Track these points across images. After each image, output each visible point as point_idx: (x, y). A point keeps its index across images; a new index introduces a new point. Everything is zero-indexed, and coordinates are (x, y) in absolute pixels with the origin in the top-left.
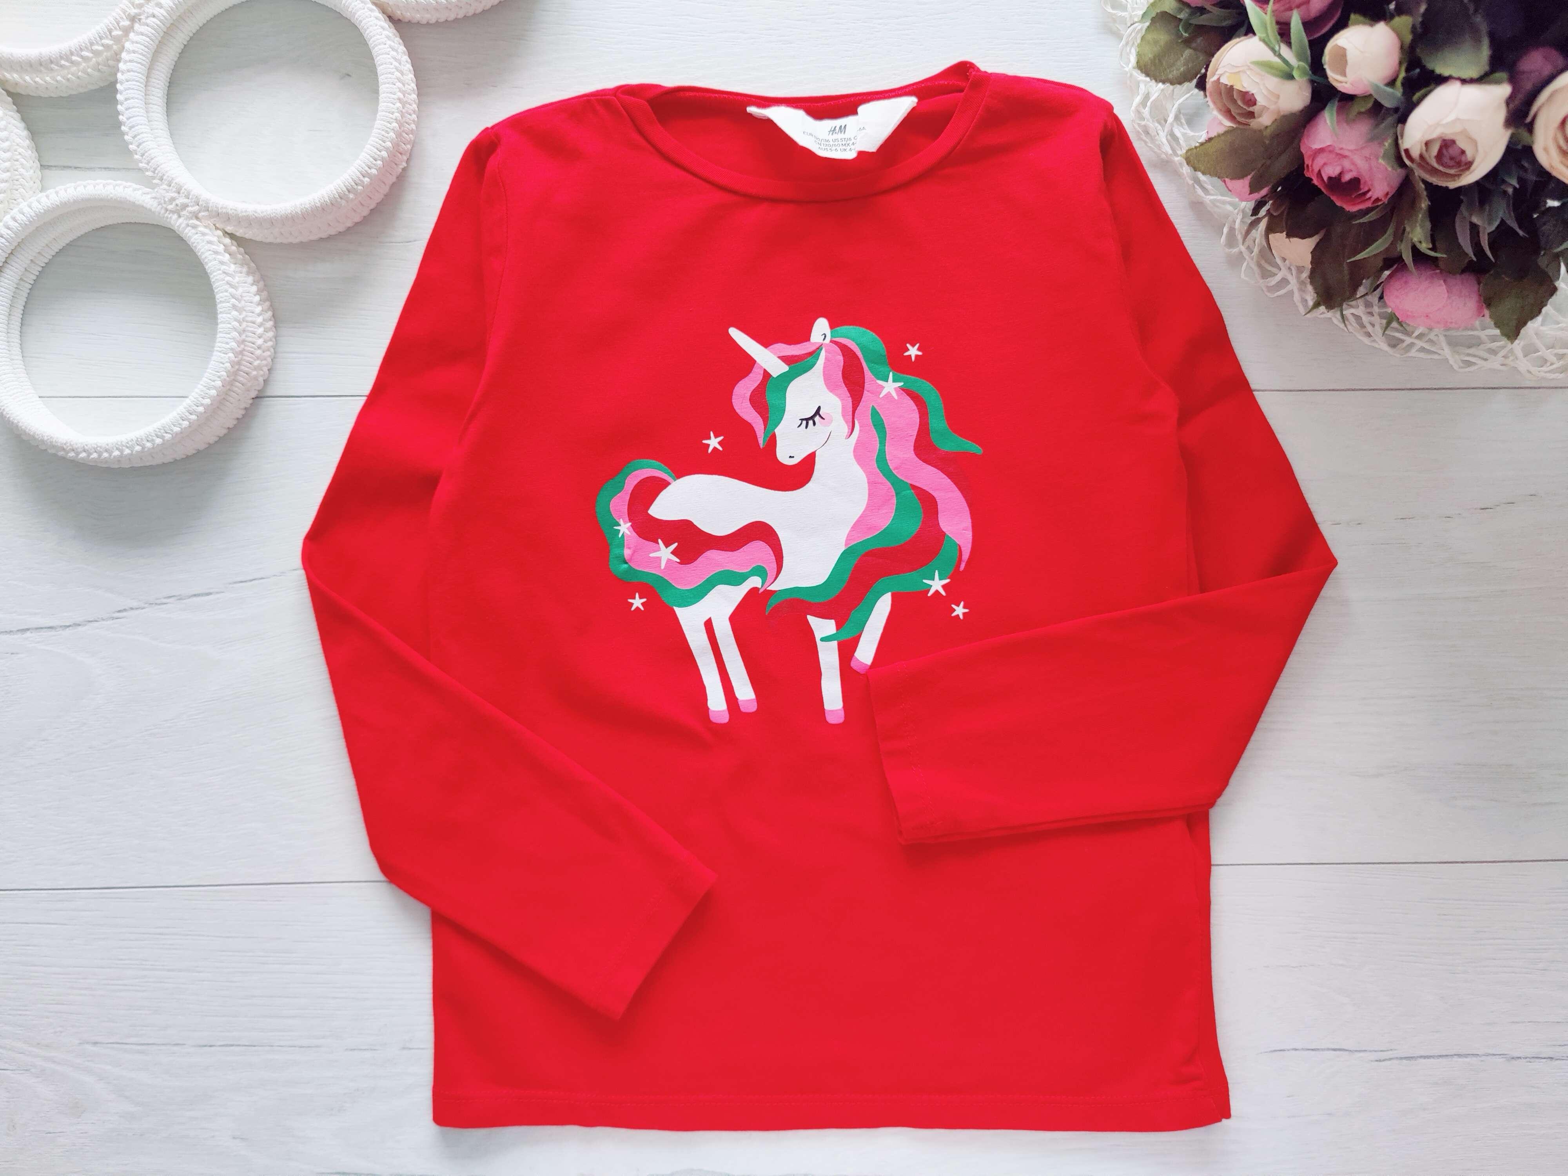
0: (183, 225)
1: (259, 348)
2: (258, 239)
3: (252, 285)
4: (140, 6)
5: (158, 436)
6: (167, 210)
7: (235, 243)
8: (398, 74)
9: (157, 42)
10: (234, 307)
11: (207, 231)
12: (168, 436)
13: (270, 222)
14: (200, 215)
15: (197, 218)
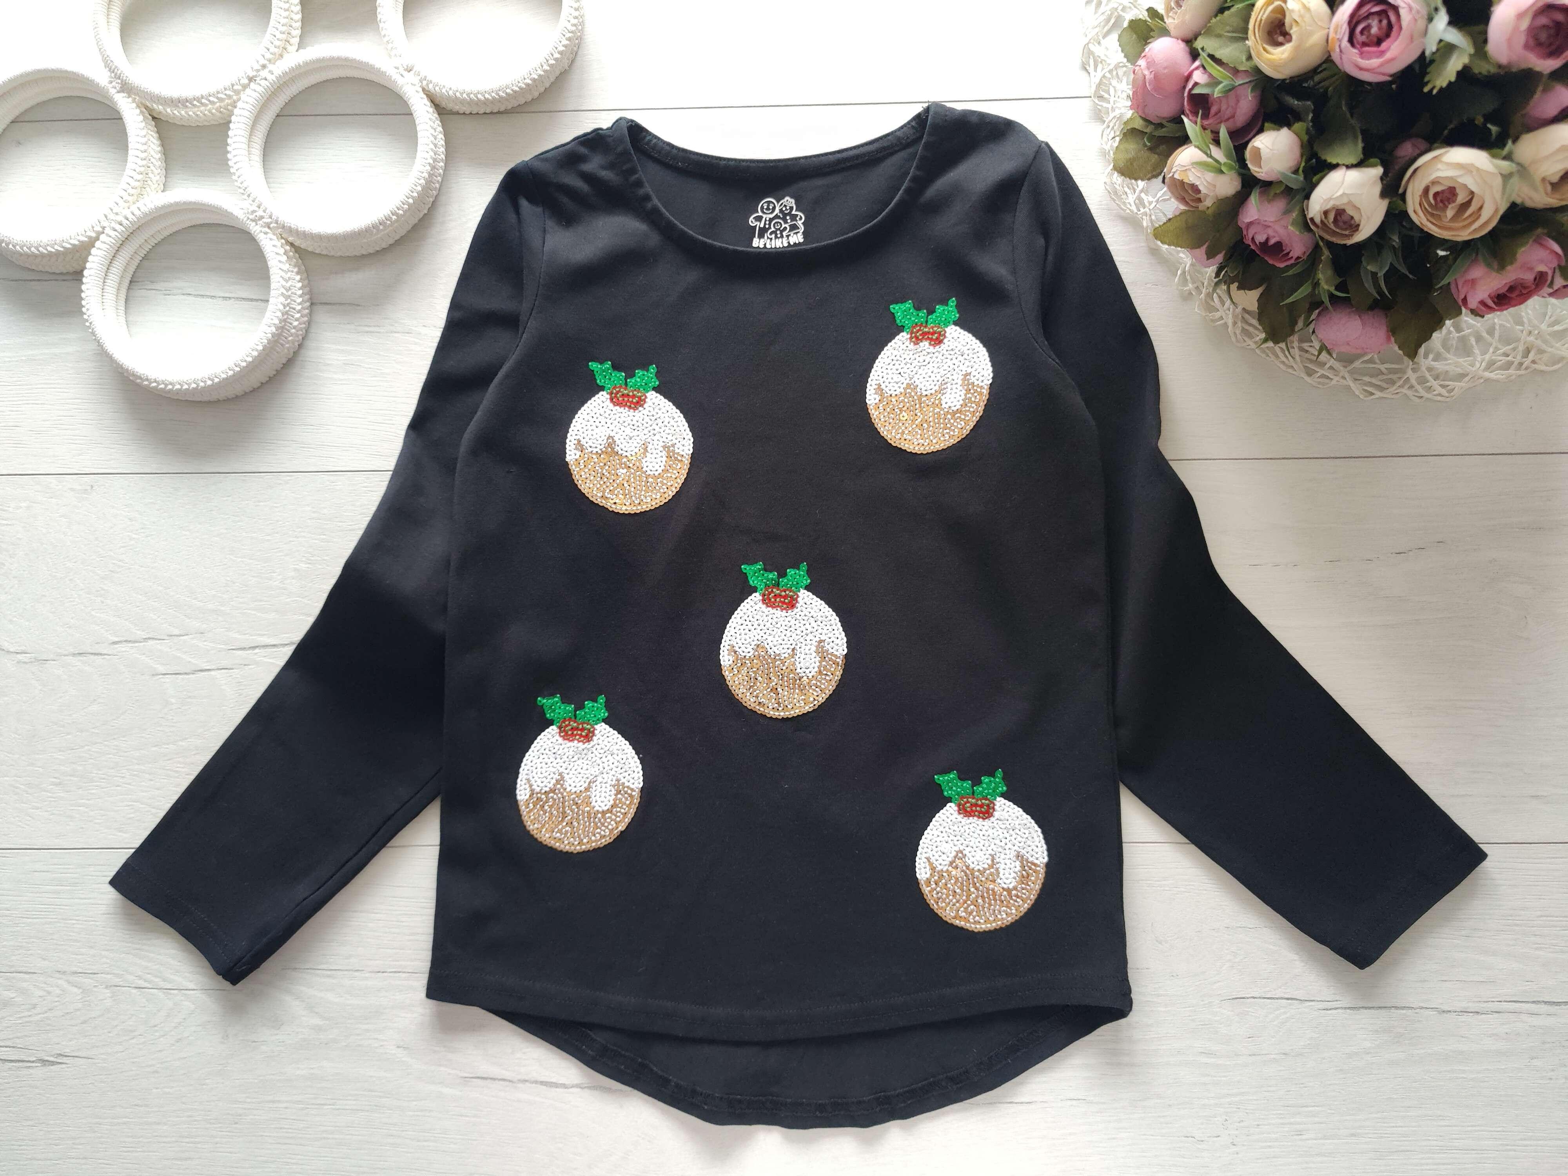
0: (257, 232)
1: (294, 328)
2: (309, 249)
3: (299, 282)
4: (258, 71)
5: (209, 379)
6: (248, 218)
7: (293, 250)
8: (432, 146)
9: (265, 99)
11: (275, 237)
12: (216, 380)
13: (319, 238)
14: (271, 226)
15: (269, 228)
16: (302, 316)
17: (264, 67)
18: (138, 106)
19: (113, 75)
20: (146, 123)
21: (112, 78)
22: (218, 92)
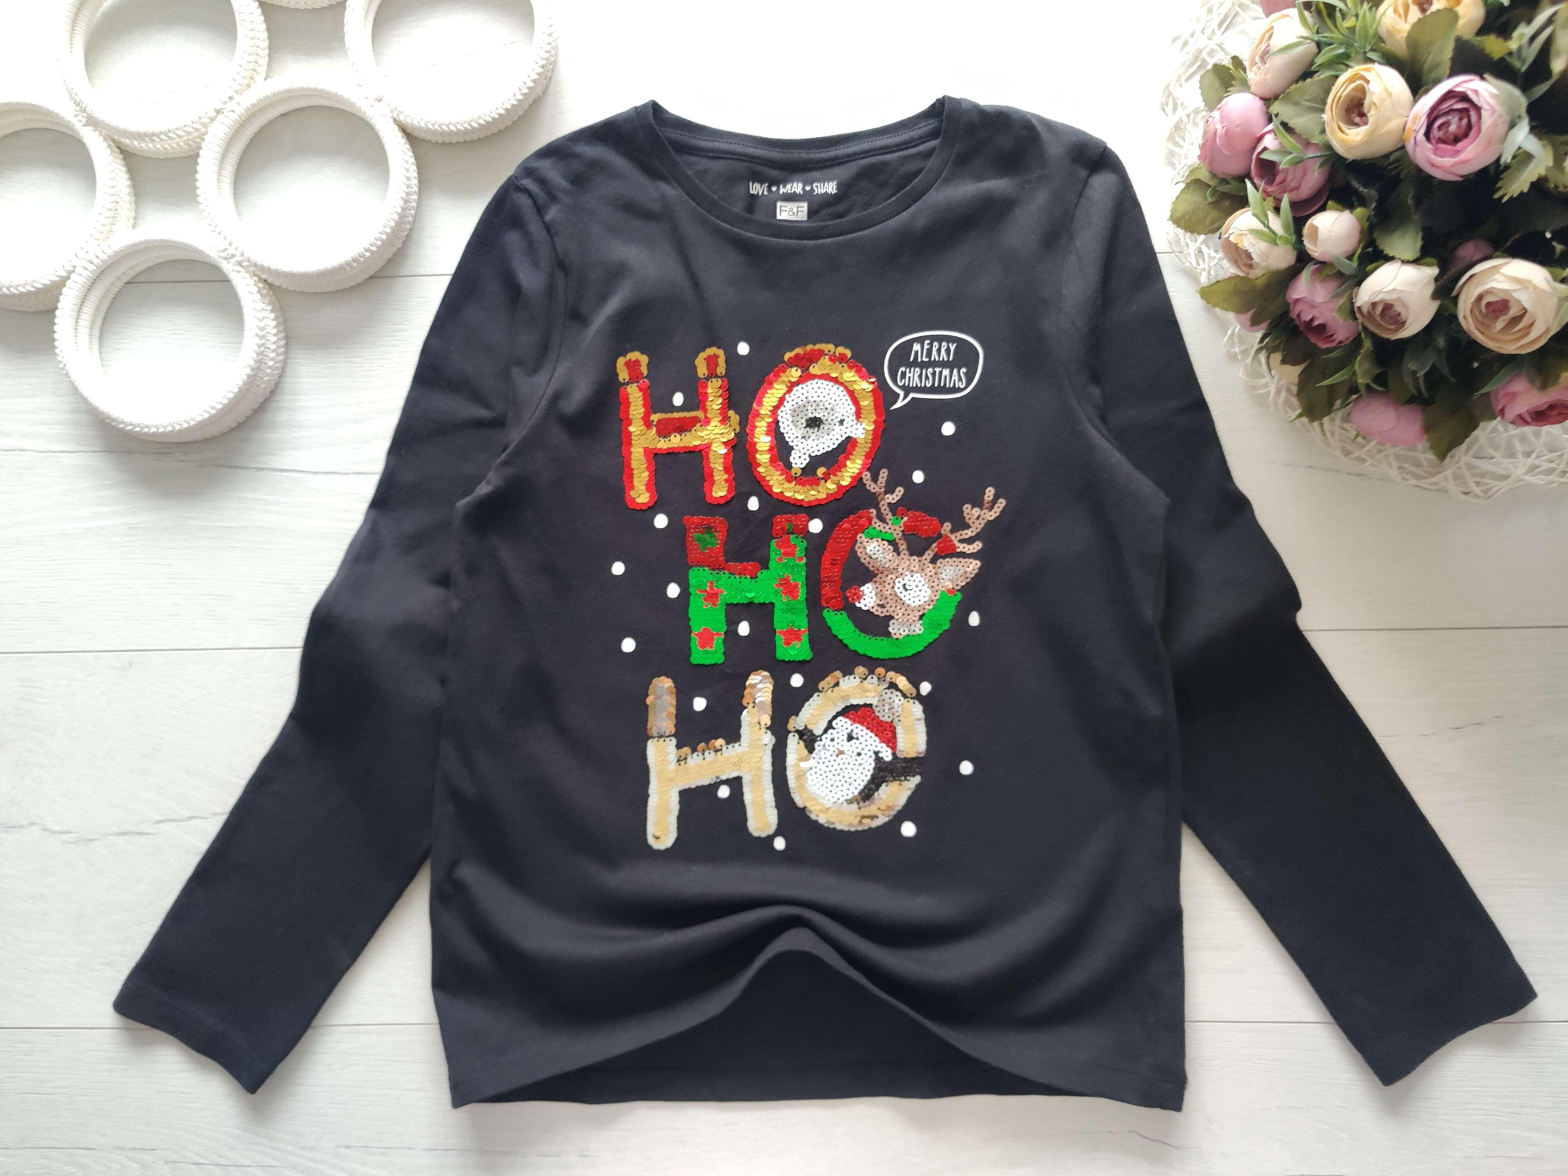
0: (230, 270)
1: (270, 367)
2: (284, 286)
3: (273, 320)
4: (225, 103)
5: (185, 421)
6: (220, 257)
7: (267, 286)
9: (234, 131)
10: (257, 335)
11: (247, 276)
12: (192, 423)
13: (292, 276)
14: (244, 264)
15: (241, 266)
16: (278, 354)
17: (231, 98)
18: (105, 140)
19: (78, 108)
20: (114, 157)
21: (77, 111)
22: (185, 126)
